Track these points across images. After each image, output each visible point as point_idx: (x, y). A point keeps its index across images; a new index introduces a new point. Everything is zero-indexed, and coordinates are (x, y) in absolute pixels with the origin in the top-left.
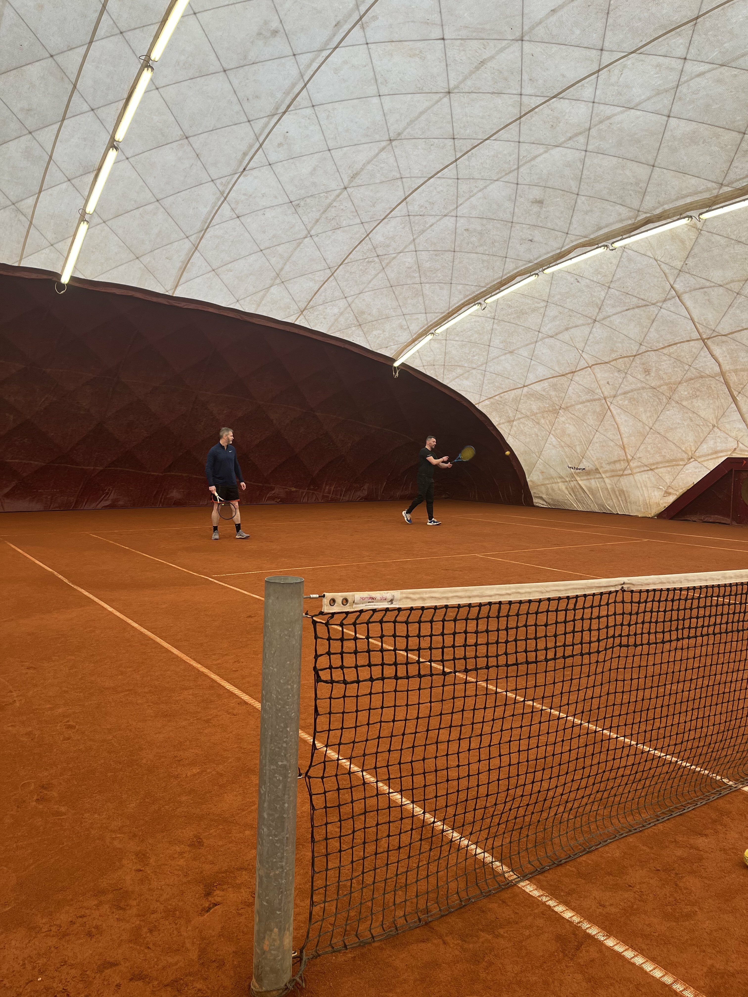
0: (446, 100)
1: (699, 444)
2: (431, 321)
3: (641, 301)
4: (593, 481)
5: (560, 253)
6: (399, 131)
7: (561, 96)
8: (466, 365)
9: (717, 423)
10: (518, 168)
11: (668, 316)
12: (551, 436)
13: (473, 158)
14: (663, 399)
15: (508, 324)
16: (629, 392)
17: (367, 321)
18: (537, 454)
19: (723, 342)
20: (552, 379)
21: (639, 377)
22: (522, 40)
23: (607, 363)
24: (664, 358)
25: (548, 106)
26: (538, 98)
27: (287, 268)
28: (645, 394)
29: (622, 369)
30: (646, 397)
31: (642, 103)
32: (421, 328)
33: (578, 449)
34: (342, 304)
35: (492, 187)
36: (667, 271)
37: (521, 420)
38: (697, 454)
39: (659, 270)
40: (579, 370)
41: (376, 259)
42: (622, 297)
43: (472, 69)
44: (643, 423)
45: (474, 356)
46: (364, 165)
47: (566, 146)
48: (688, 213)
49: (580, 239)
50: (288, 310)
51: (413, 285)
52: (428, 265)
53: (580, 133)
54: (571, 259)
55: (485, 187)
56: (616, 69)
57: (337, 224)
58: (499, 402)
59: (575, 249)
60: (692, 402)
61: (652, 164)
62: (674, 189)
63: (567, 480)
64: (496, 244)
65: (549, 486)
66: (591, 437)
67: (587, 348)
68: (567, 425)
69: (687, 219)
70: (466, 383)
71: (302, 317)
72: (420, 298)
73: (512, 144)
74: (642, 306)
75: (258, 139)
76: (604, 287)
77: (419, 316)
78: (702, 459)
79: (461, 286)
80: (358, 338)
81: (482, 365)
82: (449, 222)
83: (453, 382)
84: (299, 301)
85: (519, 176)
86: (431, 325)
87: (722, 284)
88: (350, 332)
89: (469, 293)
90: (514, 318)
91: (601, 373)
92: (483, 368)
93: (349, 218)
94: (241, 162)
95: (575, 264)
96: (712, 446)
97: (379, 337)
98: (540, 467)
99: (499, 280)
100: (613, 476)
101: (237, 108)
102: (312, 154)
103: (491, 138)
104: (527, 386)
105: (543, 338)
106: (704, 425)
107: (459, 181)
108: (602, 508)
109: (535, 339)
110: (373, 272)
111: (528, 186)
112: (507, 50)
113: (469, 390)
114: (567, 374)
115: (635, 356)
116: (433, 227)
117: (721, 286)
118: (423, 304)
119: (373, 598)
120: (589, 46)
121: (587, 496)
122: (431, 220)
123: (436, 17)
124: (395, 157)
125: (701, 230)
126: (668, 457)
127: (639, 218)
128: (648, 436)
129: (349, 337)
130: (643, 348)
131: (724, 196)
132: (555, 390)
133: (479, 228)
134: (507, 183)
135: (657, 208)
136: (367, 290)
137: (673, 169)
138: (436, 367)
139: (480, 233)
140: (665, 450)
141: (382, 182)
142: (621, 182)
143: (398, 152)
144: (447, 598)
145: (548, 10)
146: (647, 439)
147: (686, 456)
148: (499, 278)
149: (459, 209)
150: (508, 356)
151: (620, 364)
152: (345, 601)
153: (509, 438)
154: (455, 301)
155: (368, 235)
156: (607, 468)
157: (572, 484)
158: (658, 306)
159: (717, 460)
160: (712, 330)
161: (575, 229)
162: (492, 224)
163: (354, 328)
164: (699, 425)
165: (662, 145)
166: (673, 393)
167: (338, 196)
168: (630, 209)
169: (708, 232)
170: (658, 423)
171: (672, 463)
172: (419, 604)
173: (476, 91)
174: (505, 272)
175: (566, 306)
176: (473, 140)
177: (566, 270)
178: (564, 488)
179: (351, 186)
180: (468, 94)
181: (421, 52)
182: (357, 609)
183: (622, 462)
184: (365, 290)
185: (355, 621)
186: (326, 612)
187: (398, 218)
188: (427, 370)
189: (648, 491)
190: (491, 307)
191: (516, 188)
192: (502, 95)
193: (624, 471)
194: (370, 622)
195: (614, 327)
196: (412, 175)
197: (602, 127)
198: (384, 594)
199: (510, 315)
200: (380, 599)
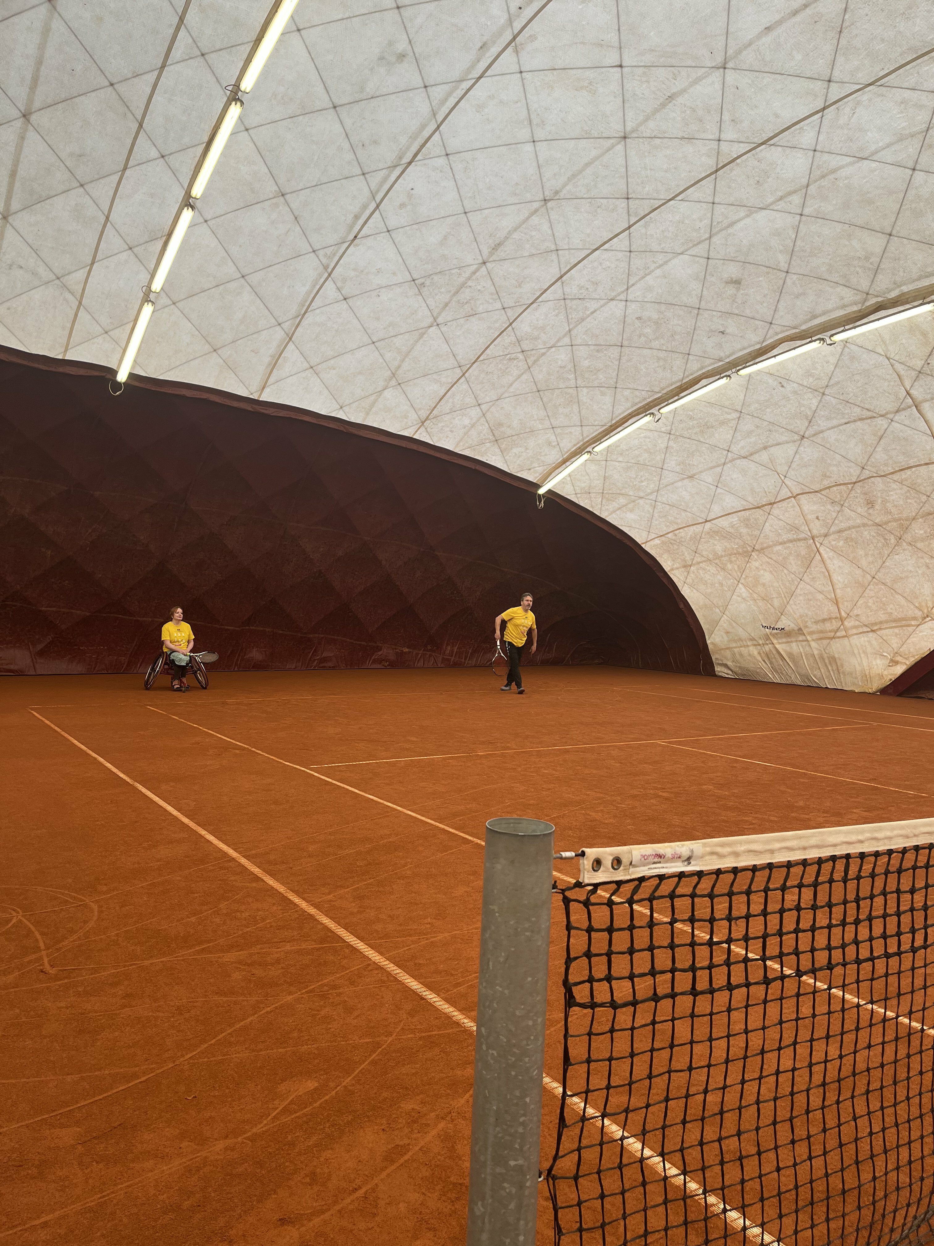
0: (620, 147)
2: (588, 436)
3: (865, 411)
4: (794, 644)
5: (760, 349)
6: (558, 189)
7: (771, 142)
8: (631, 493)
10: (710, 237)
11: (901, 431)
12: (740, 585)
13: (651, 225)
14: (890, 540)
15: (688, 441)
16: (846, 530)
17: (506, 436)
18: (721, 609)
20: (743, 512)
21: (859, 510)
22: (725, 68)
23: (817, 492)
24: (894, 486)
25: (753, 155)
26: (742, 145)
27: (405, 366)
28: (866, 533)
29: (836, 500)
30: (868, 536)
31: (880, 151)
33: (776, 603)
34: (475, 413)
35: (676, 261)
36: (902, 373)
37: (701, 564)
39: (891, 371)
40: (779, 502)
41: (521, 356)
42: (841, 407)
43: (656, 106)
44: (863, 570)
45: (642, 482)
46: (510, 233)
47: (776, 208)
48: (933, 297)
49: (787, 330)
50: (406, 421)
51: (566, 390)
52: (586, 363)
53: (795, 192)
54: (775, 356)
55: (666, 263)
56: (847, 107)
57: (472, 309)
58: (672, 542)
59: (781, 343)
60: (930, 544)
61: (888, 231)
62: (916, 265)
63: (761, 642)
64: (677, 337)
65: (735, 650)
66: (793, 588)
67: (791, 473)
68: (762, 572)
69: (933, 304)
70: (630, 516)
71: (422, 429)
72: (575, 407)
73: (704, 206)
74: (866, 419)
75: (374, 198)
76: (817, 393)
77: (573, 429)
79: (628, 391)
80: (494, 458)
81: (652, 493)
82: (616, 308)
83: (614, 515)
84: (420, 409)
85: (711, 248)
86: (587, 441)
88: (484, 449)
89: (637, 400)
90: (696, 433)
91: (808, 505)
92: (653, 497)
93: (488, 302)
94: (351, 229)
95: (779, 364)
97: (519, 457)
98: (725, 625)
99: (679, 384)
100: (821, 639)
101: (350, 157)
102: (443, 217)
103: (676, 199)
104: (710, 521)
105: (733, 460)
107: (632, 254)
108: (806, 680)
109: (723, 461)
110: (516, 373)
111: (722, 261)
112: (704, 81)
113: (634, 526)
114: (763, 506)
115: (855, 483)
116: (595, 314)
118: (578, 415)
119: (660, 856)
120: (813, 76)
121: (786, 663)
122: (593, 305)
123: (613, 37)
124: (550, 222)
126: (895, 615)
127: (868, 304)
128: (869, 588)
129: (482, 456)
130: (866, 473)
132: (747, 526)
133: (655, 316)
134: (694, 258)
135: (893, 290)
136: (506, 395)
137: (917, 239)
138: (592, 495)
139: (656, 323)
140: (891, 606)
141: (532, 255)
142: (846, 255)
143: (554, 216)
144: (772, 852)
145: (761, 28)
146: (867, 591)
147: (920, 614)
148: (680, 381)
149: (629, 291)
150: (686, 482)
151: (834, 493)
152: (617, 862)
153: (684, 588)
154: (620, 411)
155: (511, 324)
156: (814, 628)
157: (767, 648)
158: (888, 418)
161: (782, 317)
162: (672, 310)
163: (488, 445)
165: (903, 208)
166: (905, 532)
167: (474, 273)
168: (856, 292)
170: (883, 570)
171: (901, 622)
172: (728, 863)
173: (661, 136)
174: (687, 373)
175: (765, 417)
176: (652, 201)
177: (768, 371)
178: (756, 653)
179: (491, 259)
180: (650, 140)
181: (590, 83)
182: (633, 877)
183: (833, 621)
184: (504, 396)
185: (632, 897)
186: (587, 881)
187: (550, 303)
188: (580, 499)
189: (868, 658)
190: (666, 418)
191: (705, 263)
192: (694, 141)
193: (836, 633)
194: (655, 898)
195: (828, 446)
196: (571, 247)
197: (824, 182)
198: (677, 849)
199: (690, 429)
200: (670, 856)
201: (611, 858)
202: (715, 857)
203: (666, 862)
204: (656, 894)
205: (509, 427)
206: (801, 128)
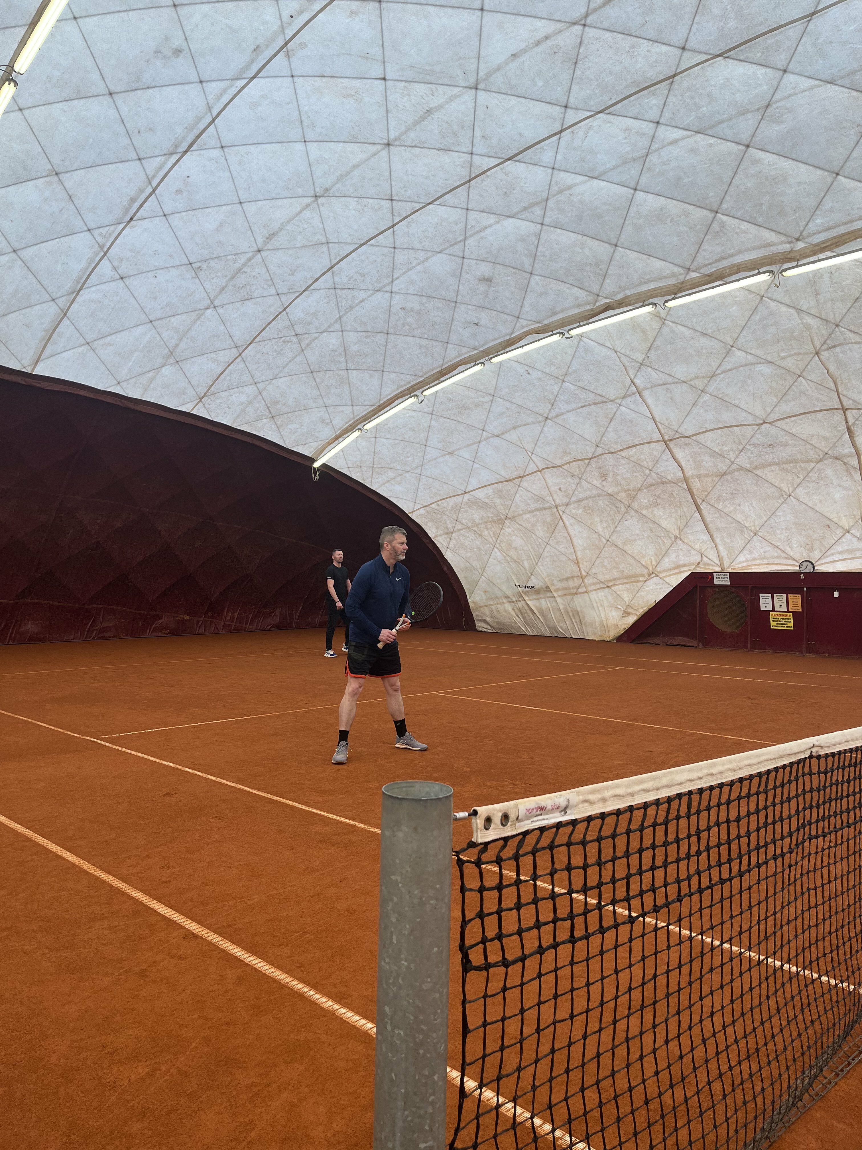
0: (384, 153)
1: (660, 557)
2: (358, 415)
3: (598, 397)
4: (543, 601)
5: (509, 340)
6: (327, 186)
7: (517, 158)
8: (398, 468)
9: (679, 534)
10: (465, 240)
11: (627, 414)
12: (496, 549)
13: (413, 225)
14: (621, 508)
15: (448, 420)
16: (584, 500)
17: (281, 413)
18: (480, 571)
19: (686, 444)
20: (496, 485)
21: (595, 482)
22: (477, 89)
23: (559, 466)
24: (623, 461)
25: (501, 169)
26: (491, 159)
27: (183, 345)
28: (601, 502)
29: (575, 474)
30: (602, 505)
31: (606, 172)
32: (346, 423)
33: (526, 565)
34: (251, 390)
35: (433, 259)
36: (627, 364)
37: (461, 531)
38: (658, 569)
39: (618, 362)
40: (527, 475)
41: (294, 339)
42: (578, 392)
43: (416, 118)
44: (599, 535)
45: (408, 457)
46: (283, 225)
47: (520, 217)
48: (651, 301)
49: (532, 325)
50: (184, 396)
51: (337, 372)
52: (355, 348)
53: (537, 204)
54: (522, 347)
55: (426, 260)
56: (581, 130)
57: (248, 293)
58: (436, 511)
59: (526, 336)
60: (653, 511)
61: (614, 242)
62: (637, 272)
63: (514, 599)
64: (437, 327)
65: (493, 607)
66: (541, 551)
67: (538, 449)
68: (514, 537)
69: (651, 306)
70: (398, 488)
71: (201, 405)
72: (346, 388)
73: (459, 210)
74: (599, 403)
75: (150, 183)
76: (558, 380)
77: (344, 408)
78: (664, 574)
79: (394, 374)
80: (270, 433)
81: (417, 467)
82: (381, 298)
83: (383, 488)
84: (198, 386)
85: (466, 249)
86: (358, 420)
87: (685, 380)
88: (260, 425)
89: (403, 383)
90: (455, 414)
91: (552, 479)
92: (418, 471)
93: (263, 288)
94: (127, 210)
95: (526, 353)
96: (674, 559)
97: (295, 432)
98: (483, 585)
99: (439, 369)
100: (565, 595)
101: (126, 141)
102: (219, 206)
103: (435, 203)
104: (468, 493)
105: (488, 438)
106: (665, 536)
107: (396, 250)
108: (554, 632)
109: (479, 439)
110: (290, 355)
111: (475, 261)
112: (458, 99)
113: (402, 497)
114: (514, 479)
115: (591, 459)
116: (363, 303)
117: (685, 382)
118: (349, 395)
119: (542, 808)
120: (552, 101)
121: (536, 618)
122: (361, 295)
123: (377, 51)
124: (321, 217)
125: (665, 320)
126: (626, 572)
127: (598, 304)
128: (605, 549)
129: (259, 431)
130: (600, 451)
131: (691, 283)
132: (500, 497)
133: (417, 307)
134: (452, 257)
135: (618, 293)
136: (282, 375)
137: (638, 250)
138: (364, 469)
139: (419, 313)
140: (623, 565)
141: (304, 247)
142: (579, 262)
143: (324, 211)
145: (508, 55)
146: (603, 552)
147: (646, 571)
148: (440, 367)
149: (394, 284)
150: (447, 457)
151: (574, 468)
152: (505, 817)
153: (448, 553)
154: (387, 393)
155: (285, 309)
156: (559, 585)
157: (520, 604)
158: (616, 403)
159: (679, 575)
160: (674, 431)
161: (527, 312)
162: (432, 303)
163: (265, 421)
164: (660, 537)
165: (626, 222)
166: (632, 501)
167: (249, 260)
168: (589, 293)
169: (672, 322)
170: (615, 535)
171: (631, 579)
172: (597, 810)
173: (420, 145)
174: (446, 360)
175: (514, 400)
176: (413, 204)
177: (515, 359)
178: (510, 609)
179: (266, 248)
180: (411, 148)
181: (357, 92)
182: (520, 831)
183: (575, 579)
184: (279, 376)
185: (518, 851)
186: (480, 841)
187: (321, 291)
188: (352, 473)
189: (605, 611)
190: (429, 400)
191: (461, 262)
192: (450, 152)
193: (578, 589)
194: (538, 851)
195: (568, 426)
196: (340, 241)
197: (562, 197)
198: (556, 799)
199: (450, 410)
200: (551, 808)
201: (500, 814)
202: (586, 804)
203: (547, 814)
204: (539, 846)
205: (285, 404)
206: (542, 148)
